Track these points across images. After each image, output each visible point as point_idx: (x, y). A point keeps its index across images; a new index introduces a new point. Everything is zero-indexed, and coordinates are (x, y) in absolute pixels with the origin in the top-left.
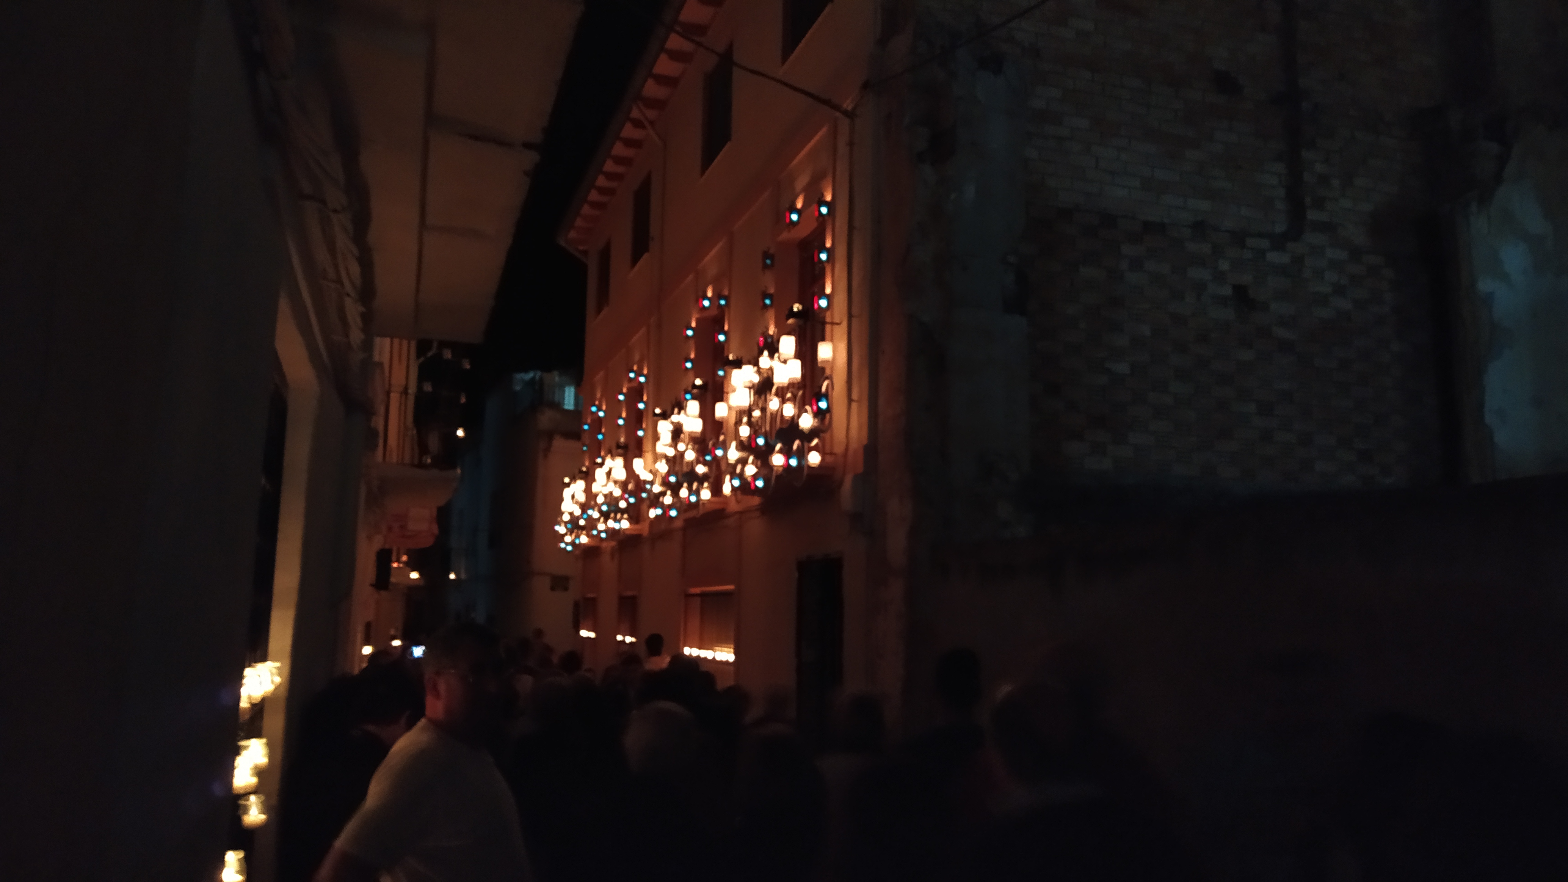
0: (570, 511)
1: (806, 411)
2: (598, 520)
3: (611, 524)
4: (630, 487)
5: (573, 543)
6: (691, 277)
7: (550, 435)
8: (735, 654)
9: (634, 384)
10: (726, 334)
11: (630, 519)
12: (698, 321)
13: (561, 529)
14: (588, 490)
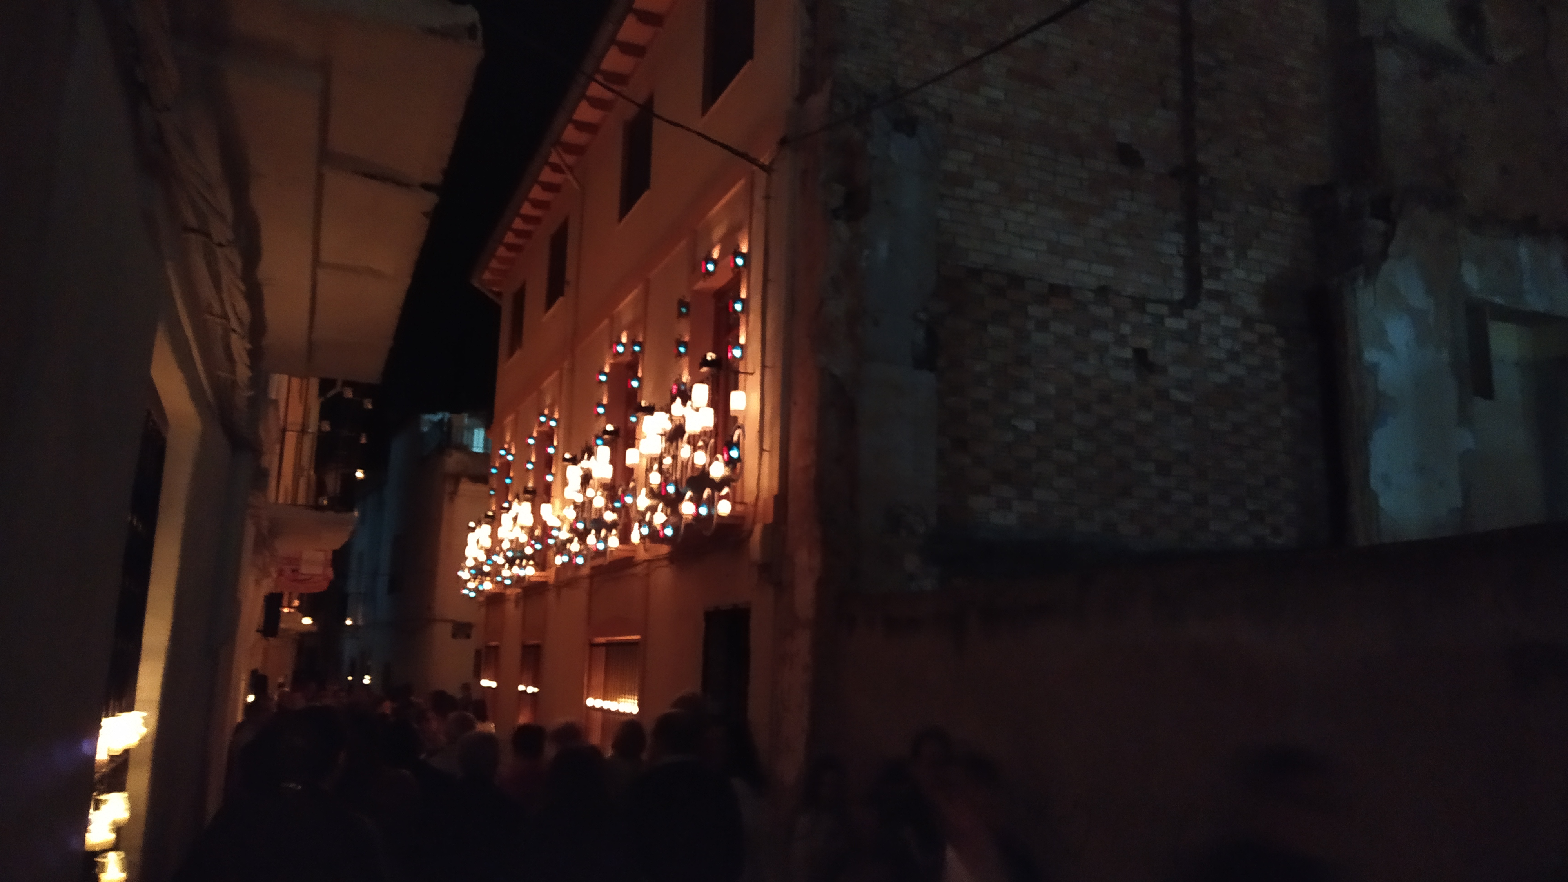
0: (475, 556)
1: (717, 459)
2: (503, 565)
3: (516, 570)
4: (537, 533)
5: (476, 590)
6: (606, 322)
7: (456, 478)
8: (639, 705)
9: (545, 429)
10: (639, 380)
11: (537, 566)
12: (612, 366)
13: (464, 575)
14: (493, 536)
